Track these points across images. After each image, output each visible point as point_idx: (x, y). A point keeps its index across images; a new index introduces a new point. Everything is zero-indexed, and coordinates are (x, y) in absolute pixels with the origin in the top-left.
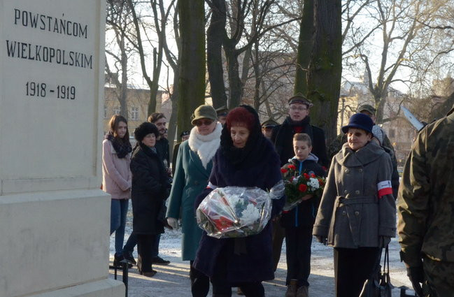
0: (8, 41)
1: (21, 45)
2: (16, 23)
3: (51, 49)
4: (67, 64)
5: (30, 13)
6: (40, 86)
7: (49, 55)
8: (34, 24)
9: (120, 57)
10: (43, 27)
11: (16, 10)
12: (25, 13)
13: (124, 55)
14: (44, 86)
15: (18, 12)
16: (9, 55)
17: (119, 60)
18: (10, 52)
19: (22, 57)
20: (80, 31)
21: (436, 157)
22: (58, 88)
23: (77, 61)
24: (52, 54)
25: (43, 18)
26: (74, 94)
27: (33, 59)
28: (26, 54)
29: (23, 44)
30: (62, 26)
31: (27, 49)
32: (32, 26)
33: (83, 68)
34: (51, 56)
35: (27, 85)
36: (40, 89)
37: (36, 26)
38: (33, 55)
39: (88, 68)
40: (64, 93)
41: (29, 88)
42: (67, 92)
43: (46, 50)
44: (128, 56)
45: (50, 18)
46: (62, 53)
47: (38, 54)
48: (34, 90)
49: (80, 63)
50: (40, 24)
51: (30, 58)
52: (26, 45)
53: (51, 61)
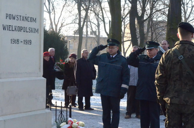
0: (3, 25)
1: (8, 26)
2: (6, 18)
3: (21, 27)
4: (28, 32)
5: (12, 15)
6: (16, 40)
7: (20, 29)
8: (14, 18)
9: (97, 24)
10: (17, 19)
11: (6, 14)
12: (10, 15)
13: (98, 23)
14: (18, 40)
15: (7, 15)
16: (4, 30)
17: (96, 26)
18: (4, 29)
19: (9, 30)
20: (33, 20)
21: (167, 64)
22: (24, 40)
23: (32, 31)
24: (21, 29)
25: (17, 16)
26: (31, 43)
27: (14, 31)
28: (11, 29)
29: (9, 26)
30: (26, 19)
31: (11, 27)
32: (13, 19)
33: (35, 33)
34: (21, 30)
35: (11, 40)
36: (17, 41)
37: (15, 19)
38: (14, 29)
39: (36, 33)
40: (27, 42)
41: (12, 41)
42: (28, 42)
43: (19, 27)
44: (100, 24)
45: (20, 16)
46: (26, 28)
47: (15, 29)
48: (14, 41)
49: (33, 32)
50: (16, 18)
51: (12, 30)
52: (11, 26)
53: (21, 31)
